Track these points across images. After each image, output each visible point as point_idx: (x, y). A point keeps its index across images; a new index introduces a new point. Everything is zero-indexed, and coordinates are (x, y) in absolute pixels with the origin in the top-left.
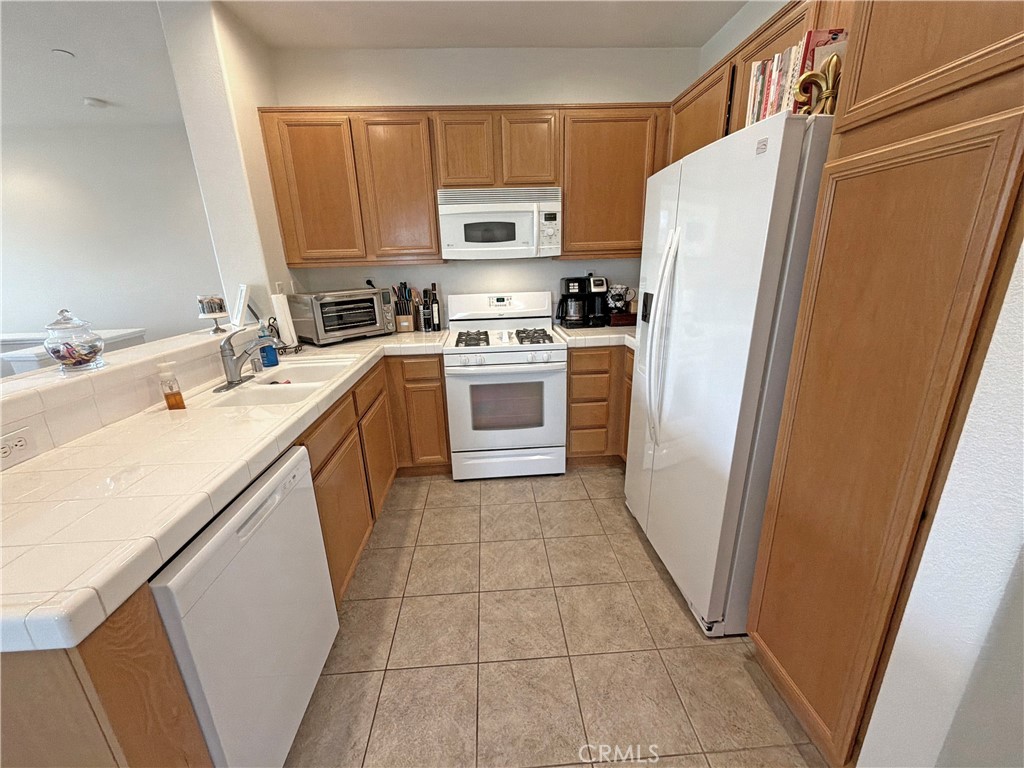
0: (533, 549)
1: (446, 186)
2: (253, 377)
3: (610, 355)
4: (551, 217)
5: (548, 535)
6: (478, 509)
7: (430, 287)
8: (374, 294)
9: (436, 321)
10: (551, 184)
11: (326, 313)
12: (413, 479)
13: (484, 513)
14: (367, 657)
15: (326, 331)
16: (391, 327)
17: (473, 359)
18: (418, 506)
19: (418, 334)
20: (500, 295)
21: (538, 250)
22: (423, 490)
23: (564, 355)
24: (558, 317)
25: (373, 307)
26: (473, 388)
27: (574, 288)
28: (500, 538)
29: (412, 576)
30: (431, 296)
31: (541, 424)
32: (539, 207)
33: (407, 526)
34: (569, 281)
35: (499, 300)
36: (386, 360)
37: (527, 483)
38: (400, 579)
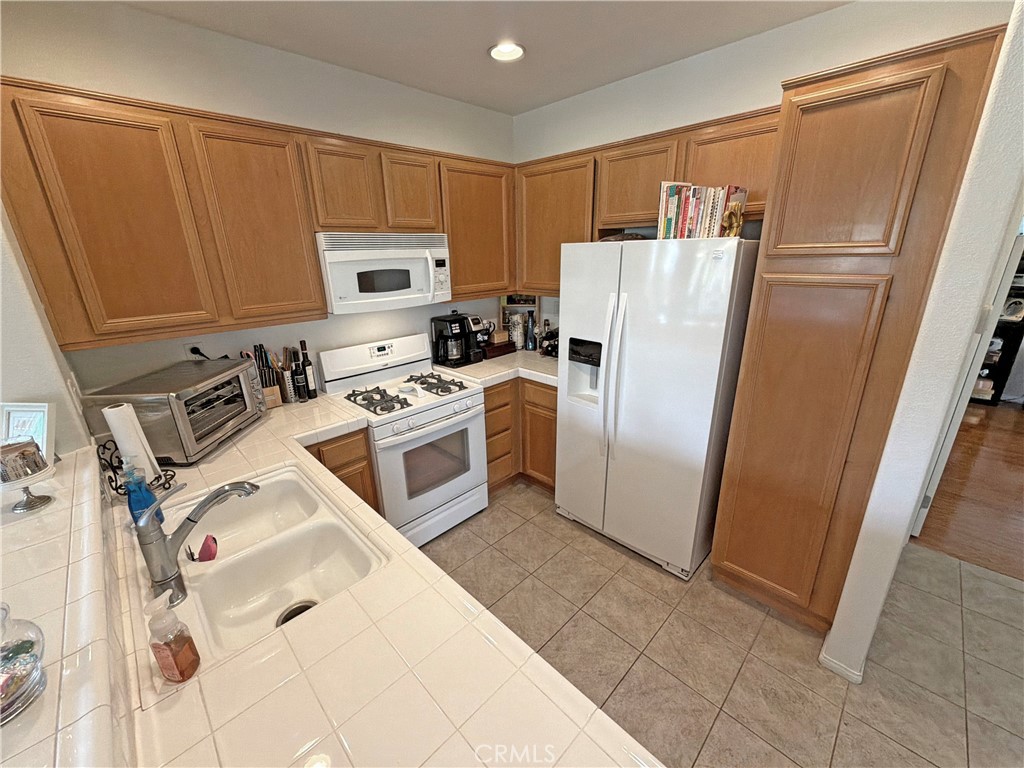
3: (510, 388)
4: (441, 263)
5: (531, 569)
7: (298, 346)
9: (312, 386)
19: (288, 406)
20: (382, 344)
21: (433, 297)
23: (481, 398)
25: (240, 388)
26: (406, 455)
27: (455, 328)
31: (468, 469)
35: (379, 350)
37: (463, 531)
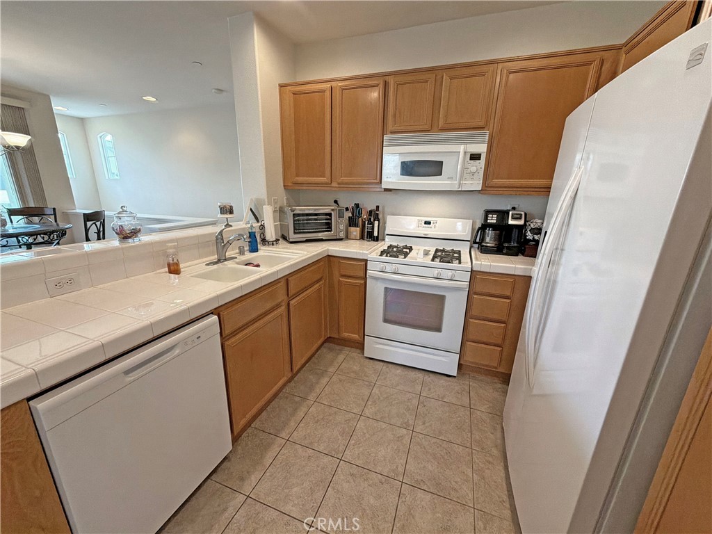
0: (400, 438)
1: (392, 133)
2: (236, 258)
3: (514, 283)
4: (476, 157)
5: (418, 429)
6: (371, 386)
7: (375, 208)
8: (333, 210)
9: (376, 234)
10: (482, 128)
11: (296, 220)
12: (338, 347)
13: (376, 390)
14: (242, 479)
15: (295, 233)
16: (342, 235)
17: (389, 268)
18: (331, 370)
19: (362, 241)
20: (428, 219)
21: (460, 185)
22: (341, 357)
23: (467, 277)
24: (475, 242)
25: (331, 220)
26: (386, 289)
27: (493, 219)
28: (378, 417)
29: (301, 425)
30: (375, 215)
31: (439, 330)
32: (465, 149)
33: (317, 383)
34: (487, 212)
35: (426, 223)
36: (329, 259)
37: (420, 375)
38: (293, 424)
